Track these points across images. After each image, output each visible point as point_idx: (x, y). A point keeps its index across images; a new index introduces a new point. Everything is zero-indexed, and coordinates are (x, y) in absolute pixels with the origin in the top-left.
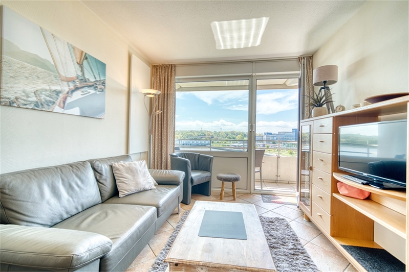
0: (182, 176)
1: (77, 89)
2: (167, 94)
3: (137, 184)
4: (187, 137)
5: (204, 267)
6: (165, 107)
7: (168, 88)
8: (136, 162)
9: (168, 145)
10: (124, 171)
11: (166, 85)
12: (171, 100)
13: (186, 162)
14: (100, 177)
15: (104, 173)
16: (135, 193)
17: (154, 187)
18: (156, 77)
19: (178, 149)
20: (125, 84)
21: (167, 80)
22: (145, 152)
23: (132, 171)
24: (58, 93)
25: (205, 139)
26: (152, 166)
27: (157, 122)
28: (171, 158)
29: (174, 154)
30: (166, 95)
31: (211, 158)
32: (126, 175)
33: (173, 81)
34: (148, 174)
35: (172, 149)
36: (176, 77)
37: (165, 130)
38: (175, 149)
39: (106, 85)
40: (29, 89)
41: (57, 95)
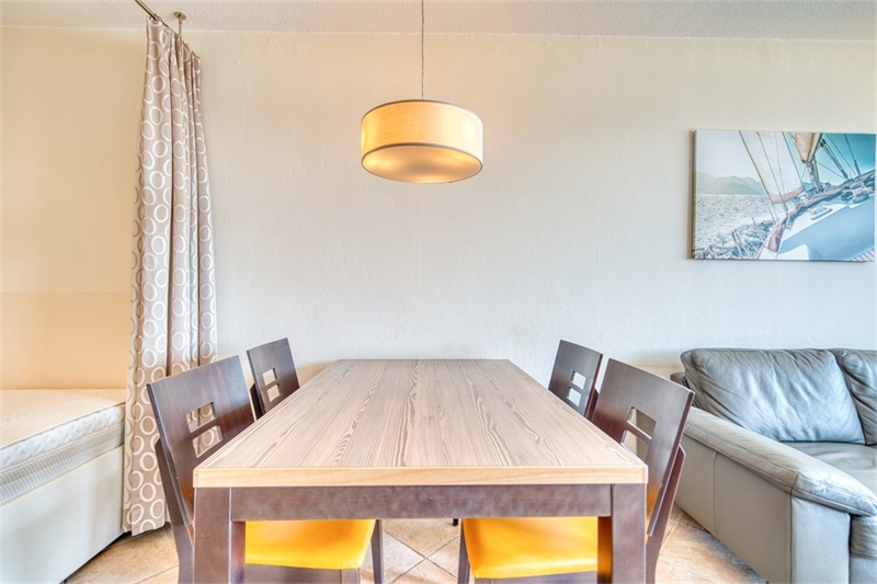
1: (802, 210)
14: (861, 389)
15: (871, 382)
24: (766, 226)
40: (725, 230)
41: (766, 230)
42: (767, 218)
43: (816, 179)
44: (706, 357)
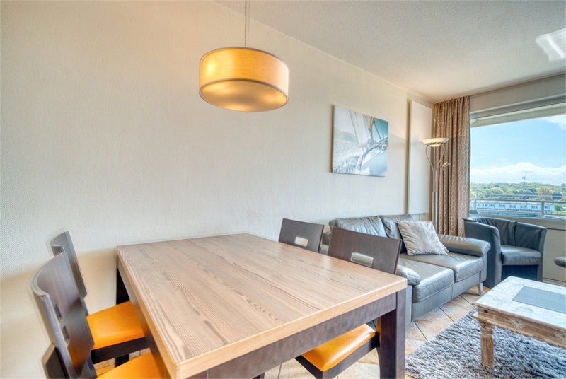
0: (485, 247)
1: (368, 151)
2: (457, 138)
3: (425, 245)
4: (487, 196)
5: (520, 321)
6: (454, 155)
7: (457, 129)
8: (422, 223)
9: (459, 206)
10: (410, 230)
11: (455, 126)
12: (463, 146)
13: (492, 231)
14: (389, 232)
15: (392, 229)
16: (423, 255)
17: (444, 252)
18: (440, 117)
19: (475, 212)
20: (404, 137)
21: (456, 120)
22: (425, 214)
23: (418, 231)
24: (357, 158)
25: (534, 199)
26: (440, 230)
27: (441, 176)
28: (465, 223)
29: (469, 219)
30: (455, 140)
31: (542, 229)
32: (412, 234)
33: (466, 119)
34: (436, 237)
35: (465, 212)
36: (471, 113)
37: (453, 186)
38: (469, 212)
39: (388, 142)
40: (344, 158)
41: (357, 160)
42: (356, 154)
43: (372, 138)
44: (341, 223)
